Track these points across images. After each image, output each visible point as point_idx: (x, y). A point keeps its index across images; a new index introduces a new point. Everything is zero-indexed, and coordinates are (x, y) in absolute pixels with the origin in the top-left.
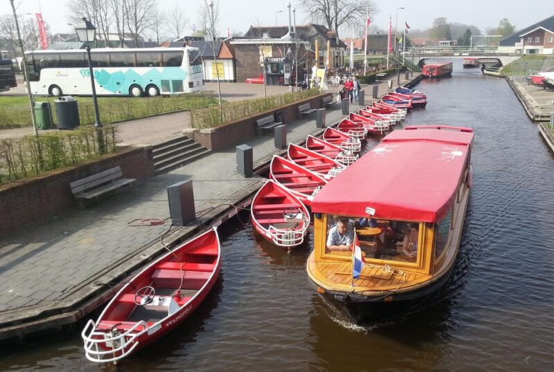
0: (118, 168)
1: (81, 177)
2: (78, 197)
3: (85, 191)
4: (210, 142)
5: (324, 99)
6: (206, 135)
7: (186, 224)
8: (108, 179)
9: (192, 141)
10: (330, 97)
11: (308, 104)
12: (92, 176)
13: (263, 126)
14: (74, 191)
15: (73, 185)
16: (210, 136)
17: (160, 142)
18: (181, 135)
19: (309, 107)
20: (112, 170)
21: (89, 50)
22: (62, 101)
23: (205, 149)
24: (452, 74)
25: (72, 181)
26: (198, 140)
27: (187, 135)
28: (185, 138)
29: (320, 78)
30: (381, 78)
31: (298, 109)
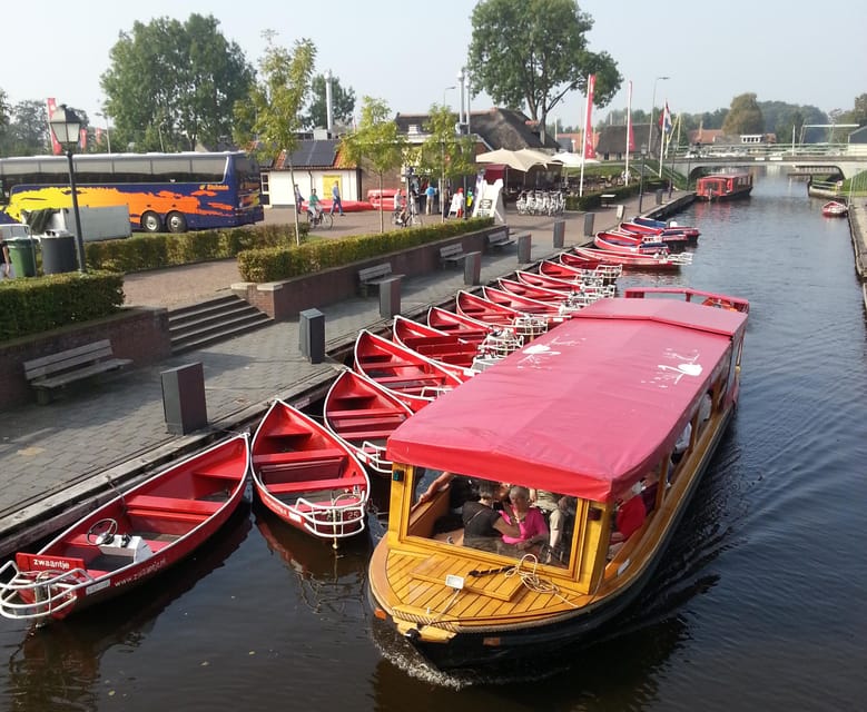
0: (107, 342)
1: (43, 354)
2: (38, 384)
3: (50, 376)
4: (272, 304)
5: (491, 237)
6: (267, 293)
7: (188, 431)
8: (89, 359)
9: (245, 303)
10: (504, 232)
11: (459, 245)
12: (61, 354)
13: (369, 280)
14: (29, 376)
15: (27, 365)
16: (272, 294)
17: (191, 303)
18: (228, 293)
19: (461, 250)
20: (96, 345)
21: (70, 156)
22: (51, 236)
23: (265, 316)
24: (752, 193)
25: (27, 360)
26: (254, 301)
27: (238, 294)
28: (235, 297)
29: (491, 201)
30: (609, 201)
31: (440, 253)
